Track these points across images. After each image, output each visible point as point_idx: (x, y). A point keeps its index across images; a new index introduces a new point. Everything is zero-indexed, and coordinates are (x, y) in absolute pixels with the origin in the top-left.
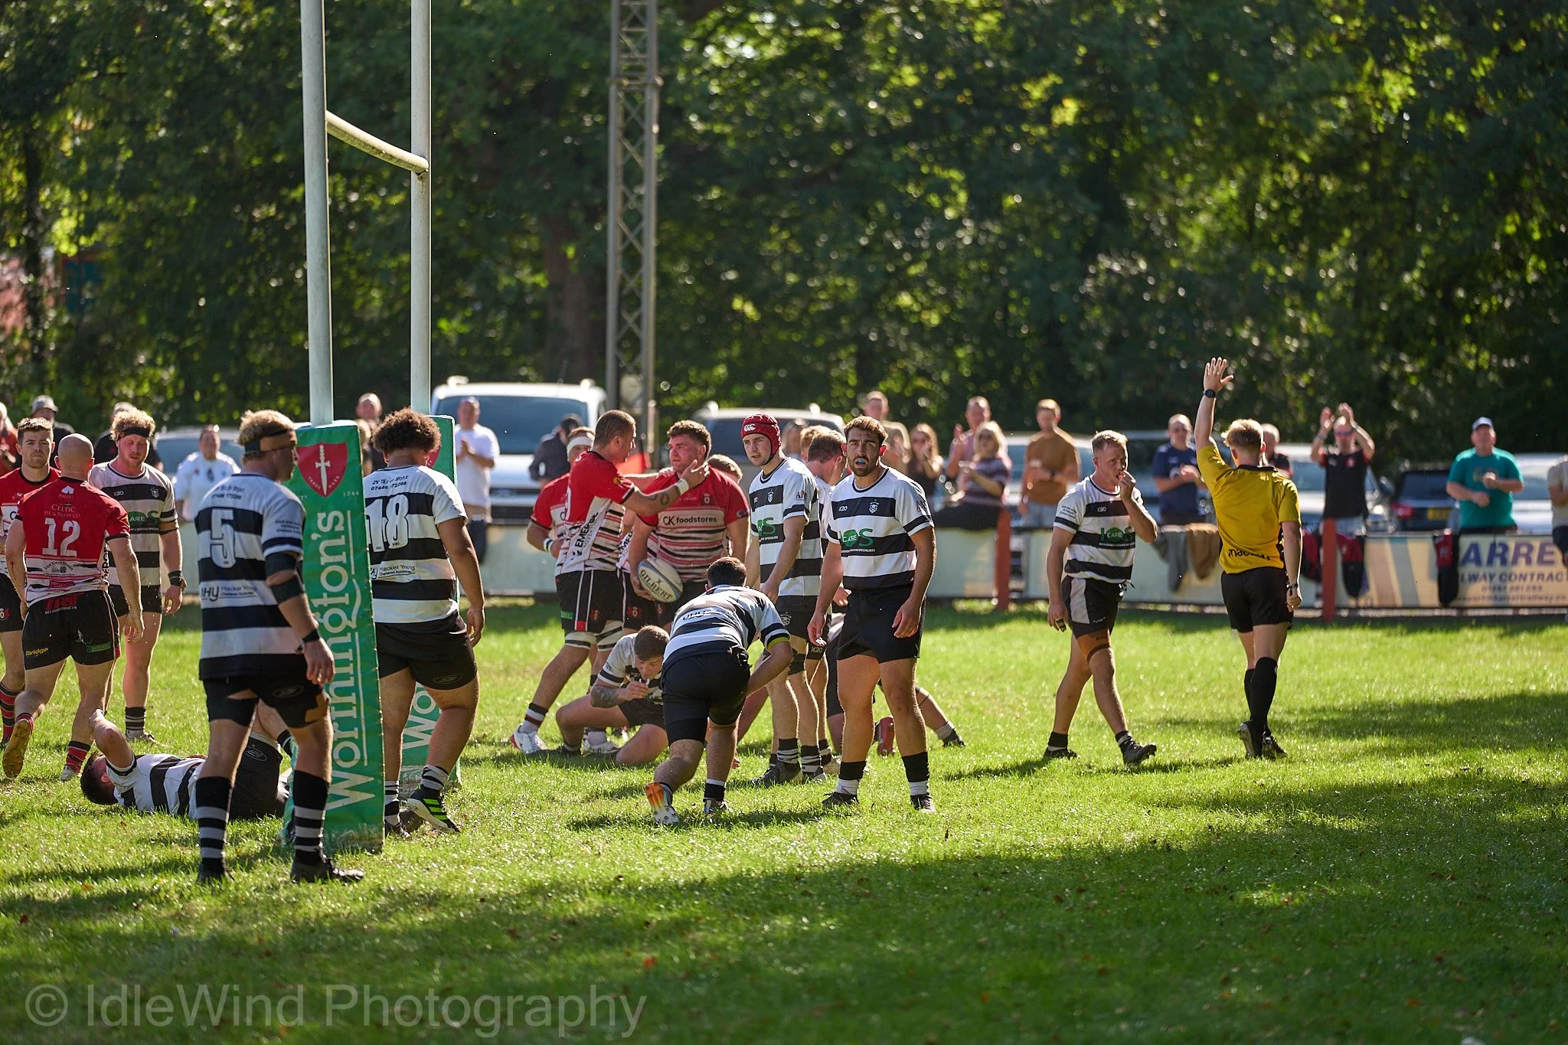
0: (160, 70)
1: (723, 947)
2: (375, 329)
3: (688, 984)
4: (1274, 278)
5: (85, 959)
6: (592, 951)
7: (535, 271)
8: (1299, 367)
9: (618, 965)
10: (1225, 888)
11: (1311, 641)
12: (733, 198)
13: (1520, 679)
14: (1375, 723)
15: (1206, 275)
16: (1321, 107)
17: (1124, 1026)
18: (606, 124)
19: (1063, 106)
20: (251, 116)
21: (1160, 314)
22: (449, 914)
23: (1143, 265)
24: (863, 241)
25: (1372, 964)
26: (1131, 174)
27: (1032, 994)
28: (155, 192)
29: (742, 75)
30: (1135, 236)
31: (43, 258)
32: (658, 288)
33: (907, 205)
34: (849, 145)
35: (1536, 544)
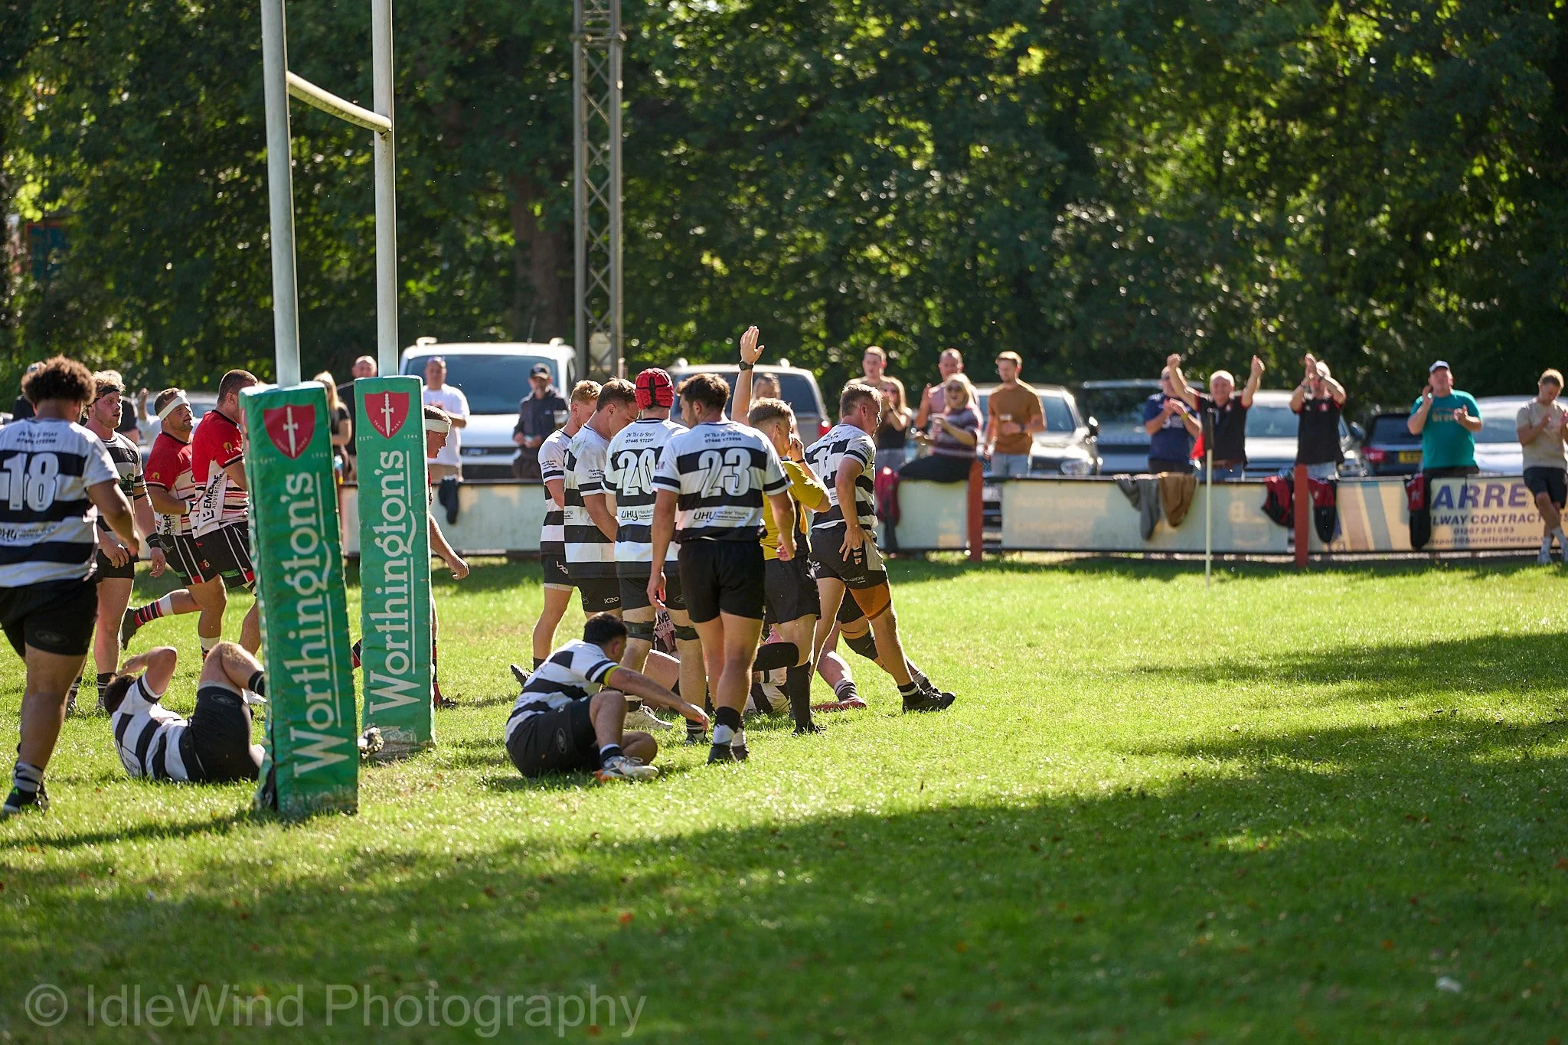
0: (122, 34)
1: (699, 902)
2: (343, 291)
3: (664, 940)
4: (1243, 224)
5: (61, 926)
6: (569, 908)
7: (503, 230)
8: (1269, 313)
9: (594, 922)
10: (1200, 834)
11: (1285, 586)
12: (699, 153)
13: (1492, 621)
14: (1349, 667)
15: (1174, 223)
16: (1288, 52)
17: (1100, 974)
18: (571, 79)
19: (1029, 55)
20: (214, 78)
21: (1129, 262)
22: (426, 873)
23: (1111, 213)
24: (831, 194)
25: (1347, 908)
26: (1097, 122)
27: (1008, 943)
28: (119, 157)
29: (706, 29)
30: (1103, 183)
31: (9, 225)
32: (624, 245)
33: (874, 156)
34: (814, 97)
35: (1508, 486)
